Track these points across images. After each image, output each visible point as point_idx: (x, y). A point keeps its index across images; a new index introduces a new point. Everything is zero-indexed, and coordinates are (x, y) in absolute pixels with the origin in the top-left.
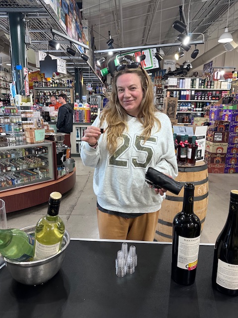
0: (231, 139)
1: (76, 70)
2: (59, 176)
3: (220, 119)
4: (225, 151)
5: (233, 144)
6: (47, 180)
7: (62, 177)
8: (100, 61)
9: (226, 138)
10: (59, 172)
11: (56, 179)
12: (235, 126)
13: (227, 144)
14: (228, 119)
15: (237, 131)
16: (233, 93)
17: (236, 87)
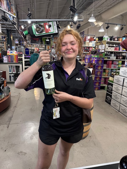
0: (96, 73)
1: (7, 30)
3: (90, 63)
7: (2, 100)
8: (24, 26)
12: (98, 66)
13: (94, 75)
14: (95, 63)
15: (99, 69)
16: (96, 49)
17: (98, 46)
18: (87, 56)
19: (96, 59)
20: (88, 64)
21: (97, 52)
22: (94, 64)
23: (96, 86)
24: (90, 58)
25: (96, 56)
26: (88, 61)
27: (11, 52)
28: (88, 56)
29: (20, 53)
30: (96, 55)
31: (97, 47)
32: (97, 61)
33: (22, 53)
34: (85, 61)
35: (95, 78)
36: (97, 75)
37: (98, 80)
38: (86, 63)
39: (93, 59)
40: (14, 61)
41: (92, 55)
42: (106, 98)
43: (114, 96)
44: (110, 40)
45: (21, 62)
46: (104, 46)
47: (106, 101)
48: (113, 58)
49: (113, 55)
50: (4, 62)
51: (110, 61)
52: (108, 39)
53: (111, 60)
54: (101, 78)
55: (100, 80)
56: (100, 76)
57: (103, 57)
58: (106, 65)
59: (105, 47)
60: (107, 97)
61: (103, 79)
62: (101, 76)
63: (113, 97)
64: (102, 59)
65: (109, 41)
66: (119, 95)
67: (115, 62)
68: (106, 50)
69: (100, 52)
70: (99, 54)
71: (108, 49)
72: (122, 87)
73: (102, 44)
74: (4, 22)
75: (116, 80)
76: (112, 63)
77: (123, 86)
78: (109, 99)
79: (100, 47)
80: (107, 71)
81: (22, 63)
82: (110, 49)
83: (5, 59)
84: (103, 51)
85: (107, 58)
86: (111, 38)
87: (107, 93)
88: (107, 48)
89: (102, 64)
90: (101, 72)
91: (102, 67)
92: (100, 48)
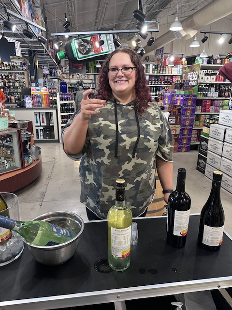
0: (183, 122)
1: (30, 51)
2: (26, 164)
3: (173, 104)
4: (178, 132)
6: (14, 169)
7: (29, 166)
8: (58, 44)
9: (178, 121)
10: (26, 161)
11: (23, 167)
12: (186, 110)
13: (180, 125)
14: (181, 104)
15: (188, 114)
16: (184, 79)
17: (186, 74)
18: (166, 92)
19: (182, 98)
20: (168, 106)
21: (185, 85)
22: (179, 106)
23: (183, 144)
24: (172, 96)
25: (183, 93)
26: (168, 102)
27: (38, 90)
28: (169, 92)
29: (53, 91)
30: (182, 89)
31: (184, 75)
32: (185, 101)
33: (55, 91)
34: (164, 102)
35: (182, 130)
36: (185, 126)
37: (185, 133)
38: (165, 104)
39: (177, 98)
40: (43, 105)
41: (176, 90)
42: (198, 163)
43: (210, 159)
44: (208, 64)
45: (55, 105)
46: (196, 74)
47: (198, 169)
48: (213, 94)
49: (213, 89)
50: (27, 106)
51: (208, 101)
52: (204, 61)
53: (210, 98)
54: (191, 130)
55: (191, 133)
56: (190, 127)
57: (195, 94)
58: (201, 108)
59: (198, 75)
60: (200, 161)
61: (194, 132)
63: (208, 161)
64: (194, 98)
65: (205, 64)
66: (217, 158)
67: (216, 101)
68: (200, 81)
69: (189, 86)
70: (188, 88)
71: (204, 79)
72: (222, 143)
73: (194, 71)
74: (24, 39)
75: (213, 131)
76: (212, 105)
77: (224, 141)
78: (202, 165)
79: (190, 76)
80: (202, 118)
81: (56, 107)
82: (208, 78)
83: (28, 101)
84: (195, 83)
85: (202, 95)
86: (210, 60)
87: (199, 155)
88: (202, 78)
89: (194, 106)
90: (192, 121)
91: (193, 111)
92: (190, 79)
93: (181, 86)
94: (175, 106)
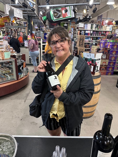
0: (110, 58)
1: (29, 16)
2: (20, 78)
3: (105, 47)
4: (107, 64)
5: (111, 60)
6: (12, 80)
7: (21, 79)
8: (42, 12)
9: (108, 57)
10: (19, 76)
11: (18, 79)
12: (113, 51)
13: (108, 60)
15: (114, 54)
16: (113, 33)
19: (111, 44)
24: (105, 43)
25: (111, 41)
28: (103, 41)
33: (40, 38)
35: (109, 63)
38: (101, 47)
39: (108, 44)
47: (117, 86)
50: (25, 46)
55: (114, 65)
61: (117, 64)
62: (115, 61)
64: (117, 44)
81: (40, 47)
83: (26, 43)
90: (116, 58)
91: (117, 52)
92: (117, 33)
93: (111, 37)
94: (106, 49)
